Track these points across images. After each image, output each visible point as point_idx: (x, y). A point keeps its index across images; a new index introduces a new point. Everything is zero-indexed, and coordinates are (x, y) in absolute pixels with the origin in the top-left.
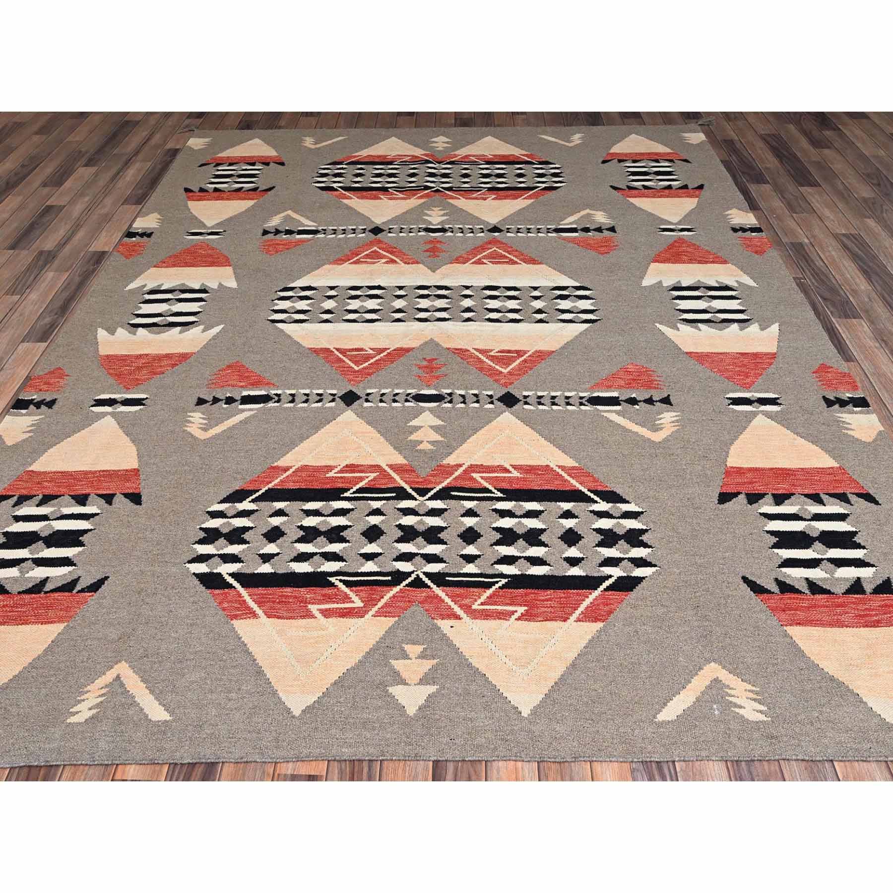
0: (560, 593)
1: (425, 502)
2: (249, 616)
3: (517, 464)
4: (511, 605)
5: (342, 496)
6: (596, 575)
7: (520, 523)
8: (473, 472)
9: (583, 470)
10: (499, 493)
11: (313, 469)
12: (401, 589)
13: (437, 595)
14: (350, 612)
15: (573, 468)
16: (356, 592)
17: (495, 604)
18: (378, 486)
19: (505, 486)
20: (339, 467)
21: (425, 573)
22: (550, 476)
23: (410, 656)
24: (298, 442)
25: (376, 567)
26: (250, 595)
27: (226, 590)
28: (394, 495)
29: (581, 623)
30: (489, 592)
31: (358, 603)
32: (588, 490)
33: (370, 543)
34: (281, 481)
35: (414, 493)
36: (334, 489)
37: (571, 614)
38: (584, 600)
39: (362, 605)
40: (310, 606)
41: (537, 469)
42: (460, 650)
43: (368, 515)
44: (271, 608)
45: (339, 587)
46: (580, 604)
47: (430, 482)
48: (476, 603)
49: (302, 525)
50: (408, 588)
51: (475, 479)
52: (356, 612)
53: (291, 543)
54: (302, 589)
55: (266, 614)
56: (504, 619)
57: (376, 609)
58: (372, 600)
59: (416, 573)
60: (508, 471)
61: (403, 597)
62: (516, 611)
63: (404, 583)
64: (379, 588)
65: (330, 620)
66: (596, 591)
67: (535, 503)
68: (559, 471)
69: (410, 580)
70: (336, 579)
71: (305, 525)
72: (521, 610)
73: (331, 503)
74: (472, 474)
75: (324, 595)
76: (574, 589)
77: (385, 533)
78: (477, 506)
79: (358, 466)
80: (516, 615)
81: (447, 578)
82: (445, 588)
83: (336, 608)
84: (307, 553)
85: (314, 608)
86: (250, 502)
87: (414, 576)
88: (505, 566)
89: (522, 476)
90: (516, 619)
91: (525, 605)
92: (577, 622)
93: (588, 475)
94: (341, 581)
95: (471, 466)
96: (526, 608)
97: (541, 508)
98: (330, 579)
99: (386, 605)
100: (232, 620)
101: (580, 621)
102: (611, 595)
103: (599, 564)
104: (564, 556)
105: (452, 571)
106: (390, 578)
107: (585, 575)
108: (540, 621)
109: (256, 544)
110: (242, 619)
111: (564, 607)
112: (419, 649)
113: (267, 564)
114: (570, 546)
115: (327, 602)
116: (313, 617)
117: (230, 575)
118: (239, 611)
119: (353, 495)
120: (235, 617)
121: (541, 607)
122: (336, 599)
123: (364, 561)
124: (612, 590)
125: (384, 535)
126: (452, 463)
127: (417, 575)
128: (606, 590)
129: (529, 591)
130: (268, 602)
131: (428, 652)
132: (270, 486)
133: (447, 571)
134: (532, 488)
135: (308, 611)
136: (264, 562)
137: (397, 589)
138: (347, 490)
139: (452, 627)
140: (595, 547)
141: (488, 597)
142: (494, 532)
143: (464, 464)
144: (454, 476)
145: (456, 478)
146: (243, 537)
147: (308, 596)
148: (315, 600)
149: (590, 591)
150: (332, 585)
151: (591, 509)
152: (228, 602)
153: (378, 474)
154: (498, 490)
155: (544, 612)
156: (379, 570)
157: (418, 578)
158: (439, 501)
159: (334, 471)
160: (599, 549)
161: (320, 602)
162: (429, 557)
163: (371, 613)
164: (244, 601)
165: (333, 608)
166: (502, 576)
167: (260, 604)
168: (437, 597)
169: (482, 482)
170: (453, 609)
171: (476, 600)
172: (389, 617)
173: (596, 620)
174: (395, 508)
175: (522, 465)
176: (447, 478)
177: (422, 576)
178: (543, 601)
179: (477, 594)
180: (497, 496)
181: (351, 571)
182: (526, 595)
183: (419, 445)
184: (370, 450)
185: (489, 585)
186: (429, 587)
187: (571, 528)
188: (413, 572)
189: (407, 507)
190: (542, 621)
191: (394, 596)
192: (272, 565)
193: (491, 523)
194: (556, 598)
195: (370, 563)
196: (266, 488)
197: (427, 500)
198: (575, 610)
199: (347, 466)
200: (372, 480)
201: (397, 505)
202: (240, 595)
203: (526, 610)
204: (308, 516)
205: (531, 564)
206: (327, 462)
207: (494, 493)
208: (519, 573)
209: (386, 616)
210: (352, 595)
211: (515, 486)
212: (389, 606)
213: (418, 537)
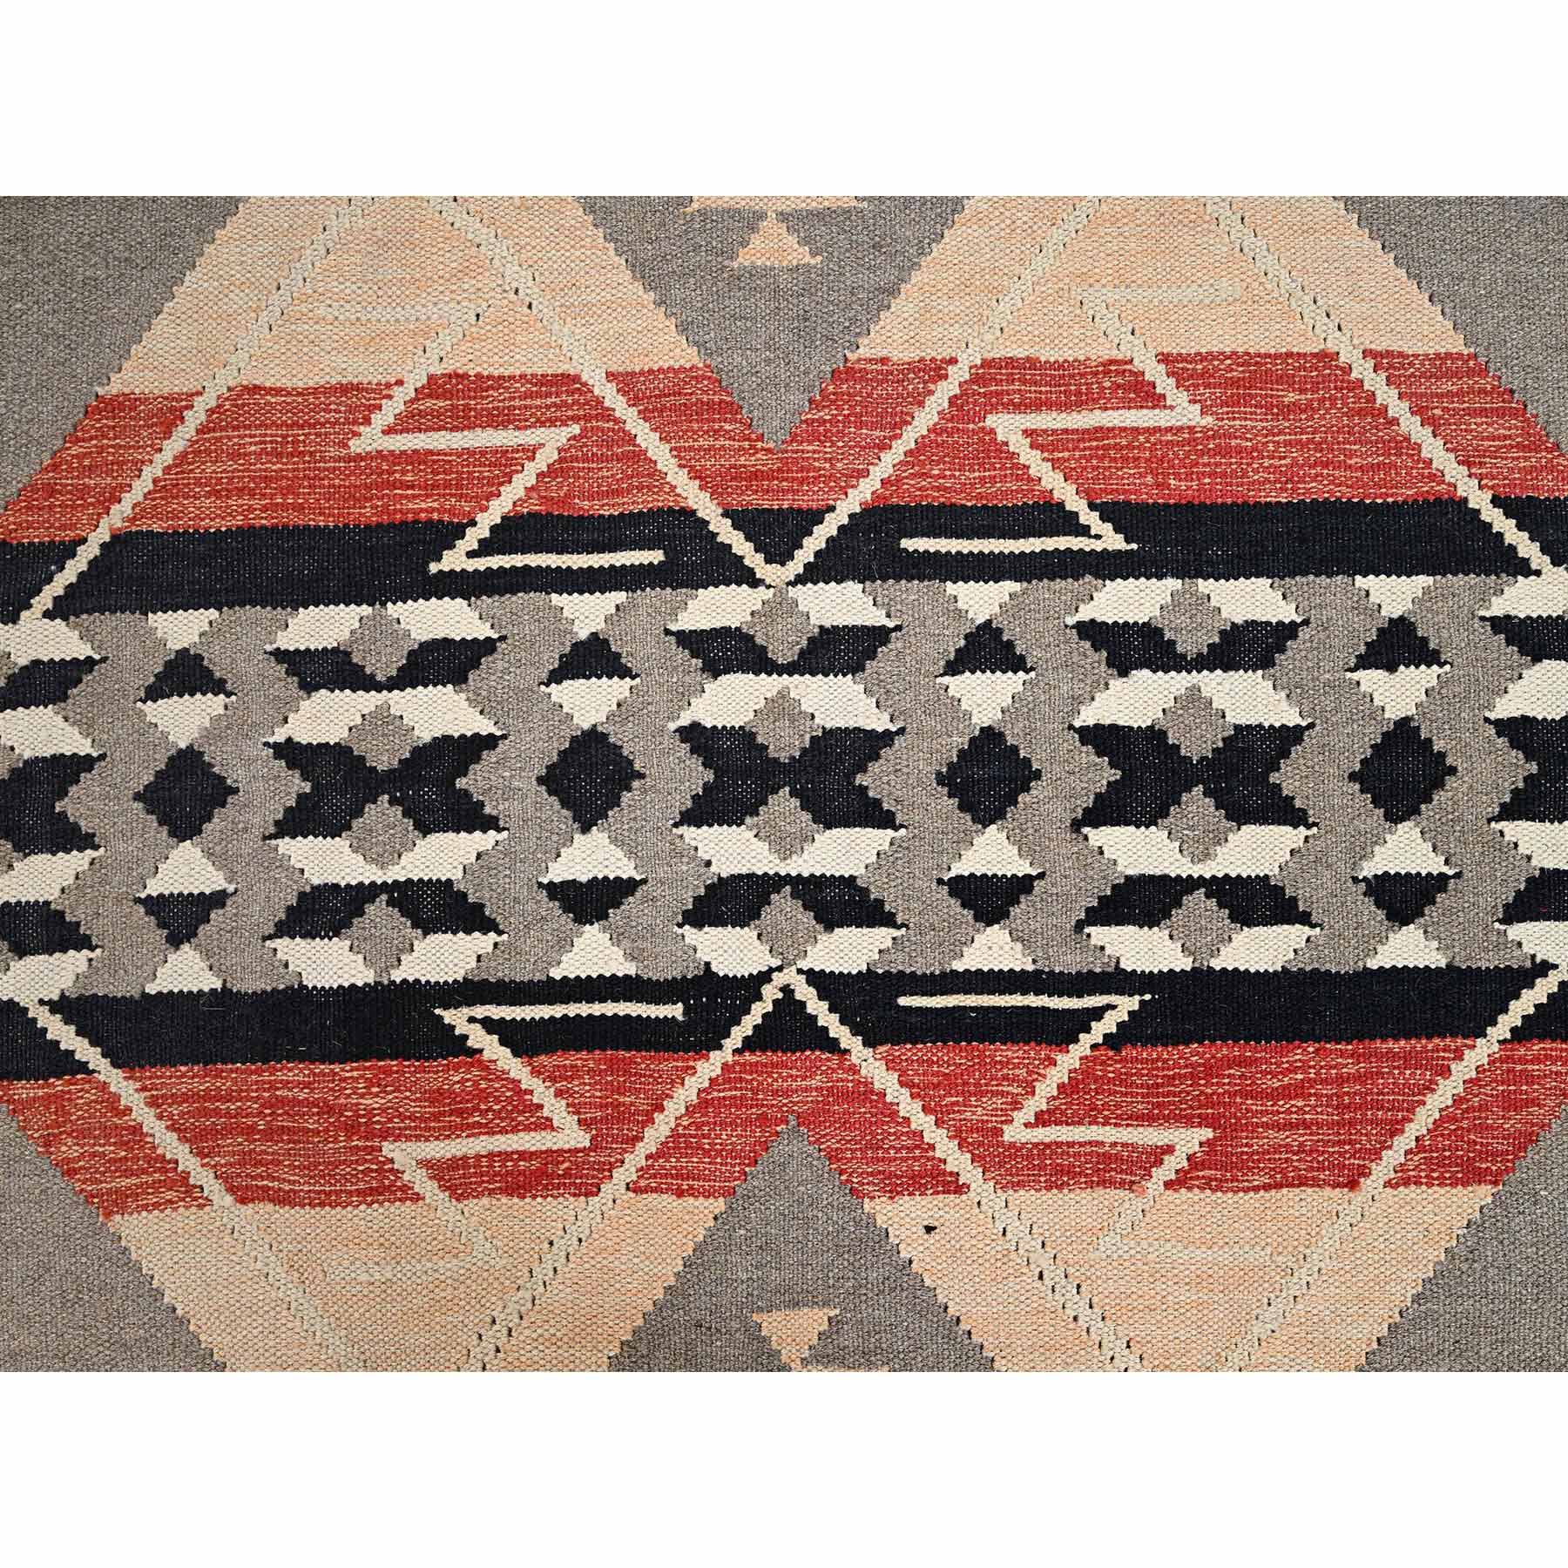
0: (1342, 1058)
1: (792, 592)
2: (169, 1195)
3: (1190, 348)
4: (1148, 1119)
5: (434, 568)
6: (1487, 962)
7: (1194, 696)
8: (994, 409)
9: (1483, 372)
10: (1107, 529)
11: (286, 408)
12: (725, 1067)
13: (868, 1084)
14: (542, 1173)
15: (1442, 364)
16: (554, 1080)
17: (1092, 1116)
18: (585, 505)
19: (1138, 486)
20: (397, 391)
21: (813, 977)
22: (1331, 419)
23: (784, 1358)
24: (191, 237)
25: (617, 953)
26: (153, 1103)
27: (58, 1085)
28: (656, 557)
29: (1412, 1192)
30: (1070, 1059)
31: (570, 1135)
32: (1496, 501)
33: (585, 829)
34: (161, 488)
35: (740, 545)
36: (392, 526)
37: (1376, 1155)
38: (1430, 1088)
39: (582, 1139)
40: (388, 1149)
41: (1280, 380)
42: (964, 1326)
43: (556, 677)
44: (246, 1159)
45: (486, 1055)
46: (1411, 1110)
47: (807, 476)
48: (1020, 1117)
49: (289, 740)
50: (754, 1059)
51: (1001, 450)
52: (567, 1170)
53: (265, 838)
54: (347, 1070)
55: (231, 1190)
56: (1122, 1184)
57: (636, 1158)
58: (621, 1115)
59: (779, 979)
60: (1148, 396)
61: (739, 1102)
62: (1169, 1149)
63: (738, 1034)
64: (642, 1061)
65: (472, 1205)
66: (1480, 1041)
67: (1260, 586)
68: (1375, 382)
69: (758, 1011)
70: (472, 1020)
71: (303, 737)
72: (1189, 1140)
73: (394, 610)
74: (991, 421)
75: (436, 1096)
76: (1396, 1038)
77: (641, 776)
78: (1013, 605)
79: (483, 384)
80: (1172, 1165)
81: (903, 1001)
82: (897, 1051)
83: (491, 1156)
84: (336, 886)
85: (403, 1155)
86: (48, 615)
87: (770, 992)
88: (1131, 929)
89: (1208, 420)
90: (1168, 1185)
91: (1204, 1121)
92: (1396, 1186)
93: (1507, 404)
94: (489, 1025)
95: (987, 372)
96: (1208, 1133)
97: (1286, 613)
98: (449, 1016)
99: (675, 1144)
100: (108, 1215)
101: (1406, 1182)
102: (1536, 1060)
103: (1507, 906)
104: (1369, 869)
105: (920, 967)
106: (676, 1011)
107: (1443, 964)
108: (1256, 1189)
109: (122, 846)
110: (145, 1207)
111: (1351, 1123)
112: (812, 1321)
113: (186, 947)
114: (1394, 818)
115: (451, 1132)
116: (409, 1195)
117: (55, 1007)
118: (128, 1173)
119: (481, 564)
120: (118, 1202)
121: (1266, 1126)
122: (483, 1113)
123: (566, 920)
124: (1542, 1038)
125: (636, 784)
126: (902, 353)
127: (787, 990)
128: (1519, 1035)
129: (1224, 1050)
130: (229, 1131)
131: (849, 1338)
132: (118, 517)
133: (900, 964)
134: (1253, 496)
135: (387, 1169)
136: (175, 941)
137: (710, 1066)
138: (450, 534)
139: (929, 1229)
140: (1498, 819)
141: (1061, 1087)
142: (1087, 755)
143: (953, 361)
144: (909, 438)
145: (921, 446)
146: (63, 814)
147: (376, 1103)
148: (402, 1118)
149: (1459, 1041)
150: (457, 1046)
151: (1498, 607)
152: (81, 1134)
153: (576, 429)
154: (1108, 512)
155: (1277, 1149)
156: (631, 969)
157: (788, 1003)
158: (853, 588)
159: (381, 420)
160: (1514, 830)
161: (423, 1129)
162: (829, 894)
163: (624, 1174)
164: (137, 1129)
165: (478, 1157)
166: (1118, 980)
167: (200, 1140)
168: (866, 1093)
169: (1035, 462)
170: (932, 1147)
171: (1016, 1105)
172: (692, 1192)
173: (1471, 1175)
174: (667, 632)
175: (1210, 357)
176: (884, 446)
177: (805, 992)
178: (1275, 1095)
179: (1022, 1072)
180: (1098, 546)
181: (523, 975)
182: (1210, 1071)
183: (744, 243)
184: (523, 279)
185: (1067, 1028)
186: (833, 1046)
187: (1406, 720)
188: (765, 977)
189: (718, 625)
190: (1267, 1187)
191: (704, 1103)
192: (208, 955)
193: (1077, 702)
194: (1324, 1082)
195: (593, 935)
196: (102, 535)
197: (800, 580)
198: (1393, 1134)
199: (433, 387)
200: (552, 471)
201: (674, 614)
202: (112, 1103)
203: (1208, 1142)
204: (309, 687)
205: (1233, 918)
206: (339, 361)
207: (1084, 531)
208: (1184, 963)
209: (680, 1194)
210: (541, 1092)
211: (1180, 488)
212: (688, 1145)
213: (775, 791)
